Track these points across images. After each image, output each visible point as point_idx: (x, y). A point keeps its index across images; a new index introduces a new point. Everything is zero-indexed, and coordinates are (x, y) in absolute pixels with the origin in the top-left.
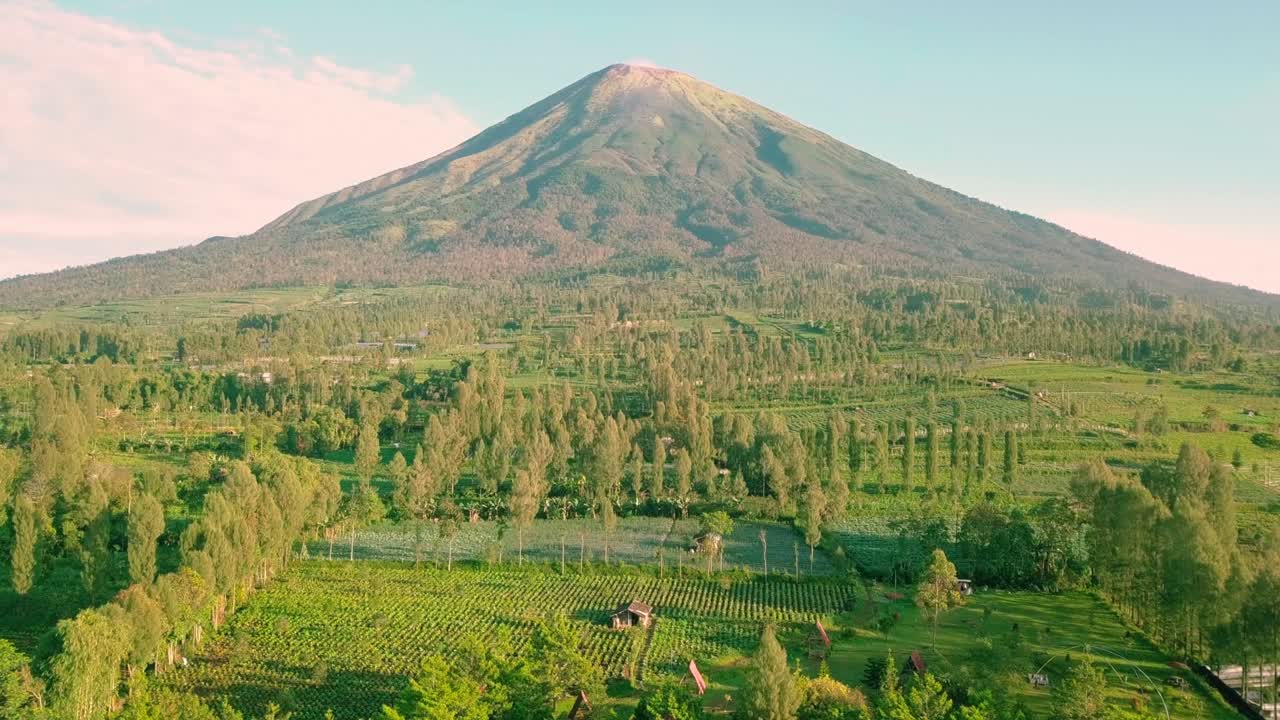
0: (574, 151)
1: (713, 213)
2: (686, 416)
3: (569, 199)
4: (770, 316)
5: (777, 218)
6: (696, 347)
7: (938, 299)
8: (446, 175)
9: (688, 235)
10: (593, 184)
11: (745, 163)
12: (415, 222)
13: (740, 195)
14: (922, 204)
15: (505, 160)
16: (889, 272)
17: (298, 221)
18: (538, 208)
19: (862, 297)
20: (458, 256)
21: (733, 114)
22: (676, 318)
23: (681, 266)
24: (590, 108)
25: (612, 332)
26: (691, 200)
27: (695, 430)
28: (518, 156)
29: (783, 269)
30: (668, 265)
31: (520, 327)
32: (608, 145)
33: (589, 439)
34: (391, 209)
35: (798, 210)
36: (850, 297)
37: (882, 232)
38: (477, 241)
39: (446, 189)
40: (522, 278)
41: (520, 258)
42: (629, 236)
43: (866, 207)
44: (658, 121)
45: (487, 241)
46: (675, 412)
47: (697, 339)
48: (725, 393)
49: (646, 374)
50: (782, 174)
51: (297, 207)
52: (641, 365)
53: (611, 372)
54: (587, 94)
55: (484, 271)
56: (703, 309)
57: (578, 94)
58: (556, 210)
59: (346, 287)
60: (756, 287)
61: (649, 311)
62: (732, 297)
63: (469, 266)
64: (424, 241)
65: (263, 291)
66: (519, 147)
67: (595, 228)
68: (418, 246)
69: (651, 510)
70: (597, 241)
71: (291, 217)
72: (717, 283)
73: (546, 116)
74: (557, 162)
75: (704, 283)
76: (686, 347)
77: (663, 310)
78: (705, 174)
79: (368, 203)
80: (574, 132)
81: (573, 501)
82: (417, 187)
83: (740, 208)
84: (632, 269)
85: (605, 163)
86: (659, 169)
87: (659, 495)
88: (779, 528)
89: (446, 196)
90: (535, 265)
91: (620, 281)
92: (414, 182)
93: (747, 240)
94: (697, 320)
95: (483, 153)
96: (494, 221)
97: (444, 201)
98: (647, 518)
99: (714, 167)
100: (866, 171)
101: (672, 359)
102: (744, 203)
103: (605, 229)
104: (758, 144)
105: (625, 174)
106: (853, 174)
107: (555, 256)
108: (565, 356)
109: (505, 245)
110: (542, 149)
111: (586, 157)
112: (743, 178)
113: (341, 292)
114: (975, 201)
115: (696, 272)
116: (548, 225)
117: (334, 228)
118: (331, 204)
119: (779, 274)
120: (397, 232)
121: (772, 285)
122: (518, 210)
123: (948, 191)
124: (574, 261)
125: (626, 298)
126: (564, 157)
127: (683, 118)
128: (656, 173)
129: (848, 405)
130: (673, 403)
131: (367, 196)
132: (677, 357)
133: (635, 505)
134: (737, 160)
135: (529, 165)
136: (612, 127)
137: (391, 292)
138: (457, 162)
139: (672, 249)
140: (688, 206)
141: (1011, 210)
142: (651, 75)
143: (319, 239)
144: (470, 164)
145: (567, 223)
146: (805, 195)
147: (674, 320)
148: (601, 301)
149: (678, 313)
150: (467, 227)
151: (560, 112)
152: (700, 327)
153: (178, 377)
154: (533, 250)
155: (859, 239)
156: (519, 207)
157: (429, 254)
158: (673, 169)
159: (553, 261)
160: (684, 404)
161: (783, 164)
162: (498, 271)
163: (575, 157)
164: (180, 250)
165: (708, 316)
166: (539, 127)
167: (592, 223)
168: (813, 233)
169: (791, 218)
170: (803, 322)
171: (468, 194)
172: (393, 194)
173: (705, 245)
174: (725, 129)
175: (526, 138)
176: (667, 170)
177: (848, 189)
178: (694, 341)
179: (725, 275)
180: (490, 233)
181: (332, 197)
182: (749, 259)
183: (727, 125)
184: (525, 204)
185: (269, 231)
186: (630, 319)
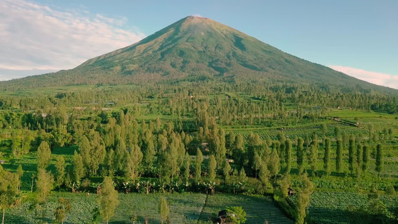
0: (176, 43)
1: (220, 63)
2: (213, 134)
3: (174, 58)
4: (241, 94)
5: (241, 64)
6: (216, 104)
7: (297, 89)
8: (135, 50)
9: (212, 69)
10: (182, 53)
11: (230, 47)
12: (124, 65)
13: (229, 57)
14: (286, 60)
15: (154, 46)
16: (278, 81)
17: (88, 65)
18: (164, 61)
19: (271, 88)
20: (137, 76)
21: (226, 32)
22: (208, 95)
23: (210, 79)
24: (181, 30)
25: (185, 99)
26: (213, 58)
27: (218, 143)
28: (158, 44)
29: (243, 80)
30: (205, 78)
31: (153, 98)
32: (187, 41)
33: (164, 147)
34: (117, 61)
35: (247, 62)
36: (267, 88)
37: (274, 69)
38: (144, 71)
39: (135, 55)
40: (158, 82)
41: (158, 76)
42: (193, 70)
43: (269, 61)
44: (203, 34)
45: (147, 71)
46: (207, 131)
47: (216, 102)
48: (228, 122)
49: (196, 114)
50: (242, 51)
51: (88, 60)
52: (195, 111)
53: (183, 114)
54: (180, 25)
55: (146, 80)
56: (217, 92)
57: (177, 25)
58: (170, 62)
59: (100, 85)
60: (235, 85)
61: (199, 93)
62: (227, 88)
63: (141, 79)
64: (127, 71)
65: (73, 86)
66: (158, 42)
67: (182, 67)
68: (125, 72)
69: (195, 188)
70: (183, 71)
71: (86, 64)
72: (222, 84)
73: (167, 32)
74: (171, 46)
75: (217, 84)
76: (212, 105)
77: (204, 92)
78: (217, 50)
79: (110, 59)
80: (176, 37)
81: (152, 183)
82: (126, 54)
83: (228, 61)
84: (194, 79)
85: (186, 47)
86: (203, 49)
87: (199, 181)
88: (265, 200)
89: (135, 57)
90: (162, 78)
91: (190, 83)
92: (125, 53)
93: (231, 71)
94: (216, 95)
95: (147, 44)
96: (150, 65)
97: (134, 59)
98: (192, 193)
99: (221, 48)
100: (269, 50)
101: (207, 108)
102: (230, 60)
103: (186, 67)
104: (235, 41)
105: (192, 50)
106: (264, 51)
107: (169, 76)
108: (168, 108)
109: (153, 72)
110: (166, 42)
111: (180, 45)
112: (230, 52)
113: (98, 87)
114: (303, 60)
115: (215, 81)
116: (167, 66)
117: (98, 67)
118: (99, 60)
119: (242, 81)
120: (119, 68)
121: (240, 84)
122: (157, 61)
123: (294, 56)
124: (175, 77)
125: (191, 88)
126: (173, 45)
127: (211, 33)
128: (202, 50)
129: (278, 127)
130: (207, 128)
131: (110, 57)
132: (209, 108)
133: (186, 186)
134: (228, 46)
135: (162, 48)
136: (188, 35)
137: (114, 87)
138: (139, 46)
139: (207, 74)
140: (212, 60)
141: (314, 63)
142: (201, 19)
143: (93, 70)
144: (143, 47)
145: (173, 66)
146: (249, 57)
147: (207, 96)
148: (183, 89)
149: (209, 93)
150: (141, 66)
151: (172, 31)
152: (217, 98)
153: (7, 115)
154: (162, 74)
155: (266, 71)
156: (158, 60)
157: (129, 75)
158: (207, 49)
159: (168, 77)
160: (211, 128)
161: (243, 48)
162: (150, 80)
163: (176, 45)
164: (50, 74)
165: (219, 94)
166: (165, 36)
167: (181, 65)
168: (253, 69)
169: (245, 65)
170: (253, 96)
171: (142, 56)
172: (118, 56)
173: (217, 73)
174: (224, 36)
175: (161, 39)
176: (205, 49)
177: (263, 56)
178: (215, 102)
179: (224, 81)
180: (148, 68)
181: (99, 57)
182: (232, 77)
183: (225, 35)
184: (160, 59)
185: (78, 68)
186: (192, 95)
